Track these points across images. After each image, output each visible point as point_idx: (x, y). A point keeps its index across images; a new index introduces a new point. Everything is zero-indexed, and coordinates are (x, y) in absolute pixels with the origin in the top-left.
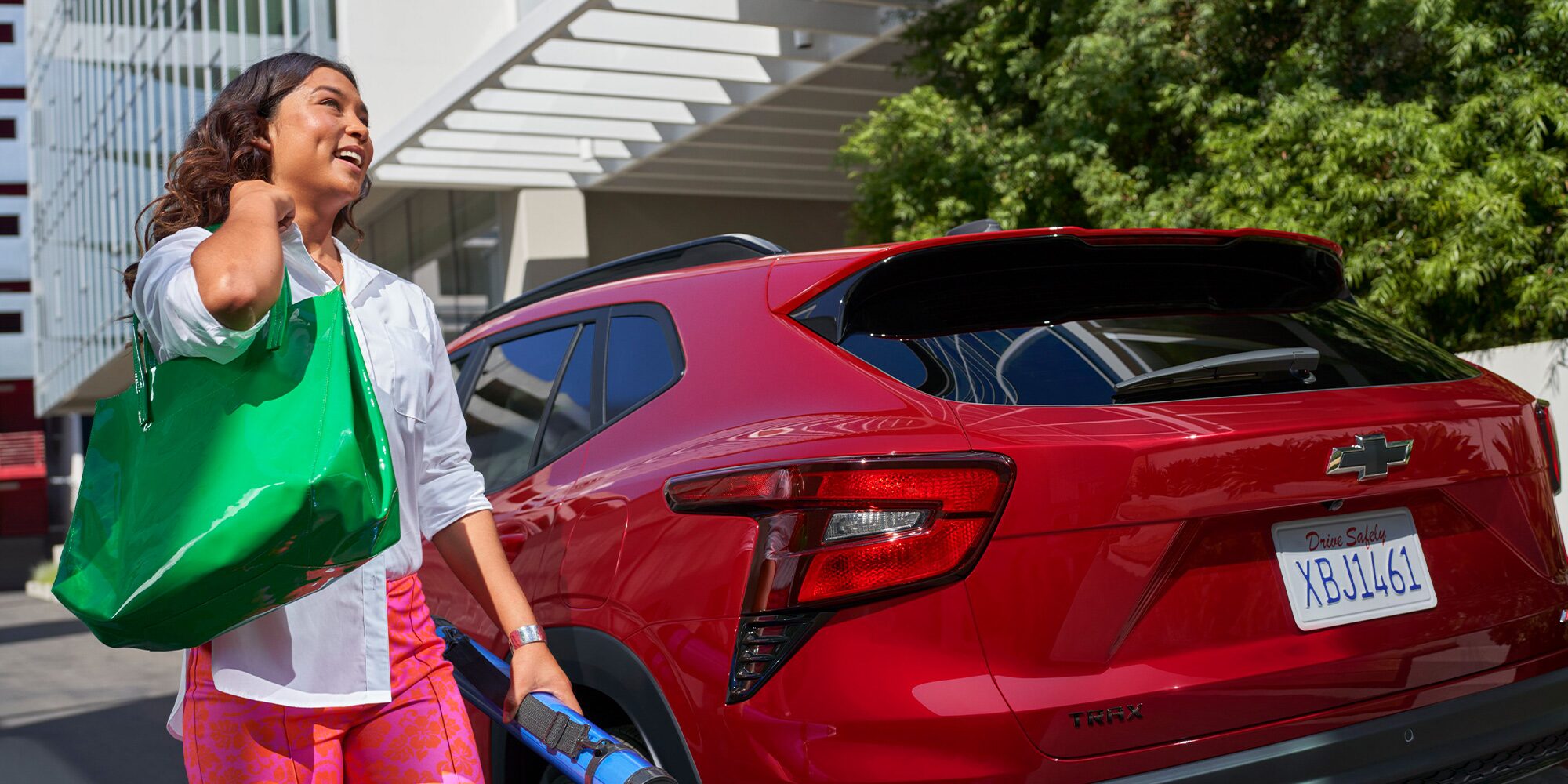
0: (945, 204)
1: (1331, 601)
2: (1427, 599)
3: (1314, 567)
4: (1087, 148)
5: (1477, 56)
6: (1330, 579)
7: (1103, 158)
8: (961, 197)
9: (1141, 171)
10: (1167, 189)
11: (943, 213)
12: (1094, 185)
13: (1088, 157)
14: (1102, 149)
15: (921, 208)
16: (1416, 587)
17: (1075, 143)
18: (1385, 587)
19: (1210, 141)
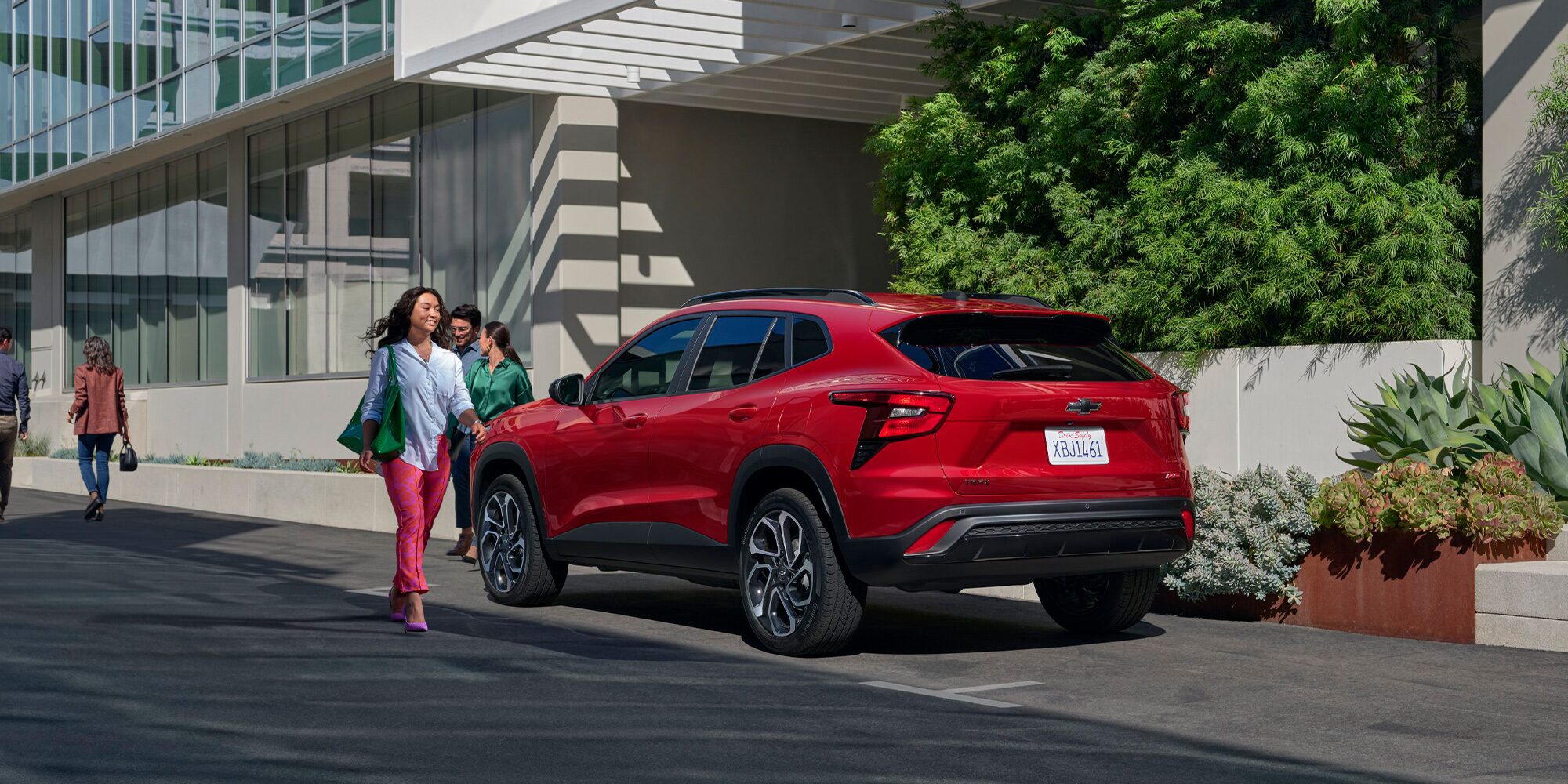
0: (947, 193)
1: (1064, 456)
2: (1105, 460)
3: (1060, 444)
4: (1057, 171)
5: (1293, 160)
6: (1066, 448)
7: (1067, 180)
8: (960, 189)
9: (1093, 192)
10: (1110, 207)
11: (945, 199)
12: (1058, 200)
13: (1059, 177)
14: (1067, 173)
15: (928, 192)
16: (1100, 456)
17: (1049, 165)
18: (1087, 454)
19: (1136, 182)
